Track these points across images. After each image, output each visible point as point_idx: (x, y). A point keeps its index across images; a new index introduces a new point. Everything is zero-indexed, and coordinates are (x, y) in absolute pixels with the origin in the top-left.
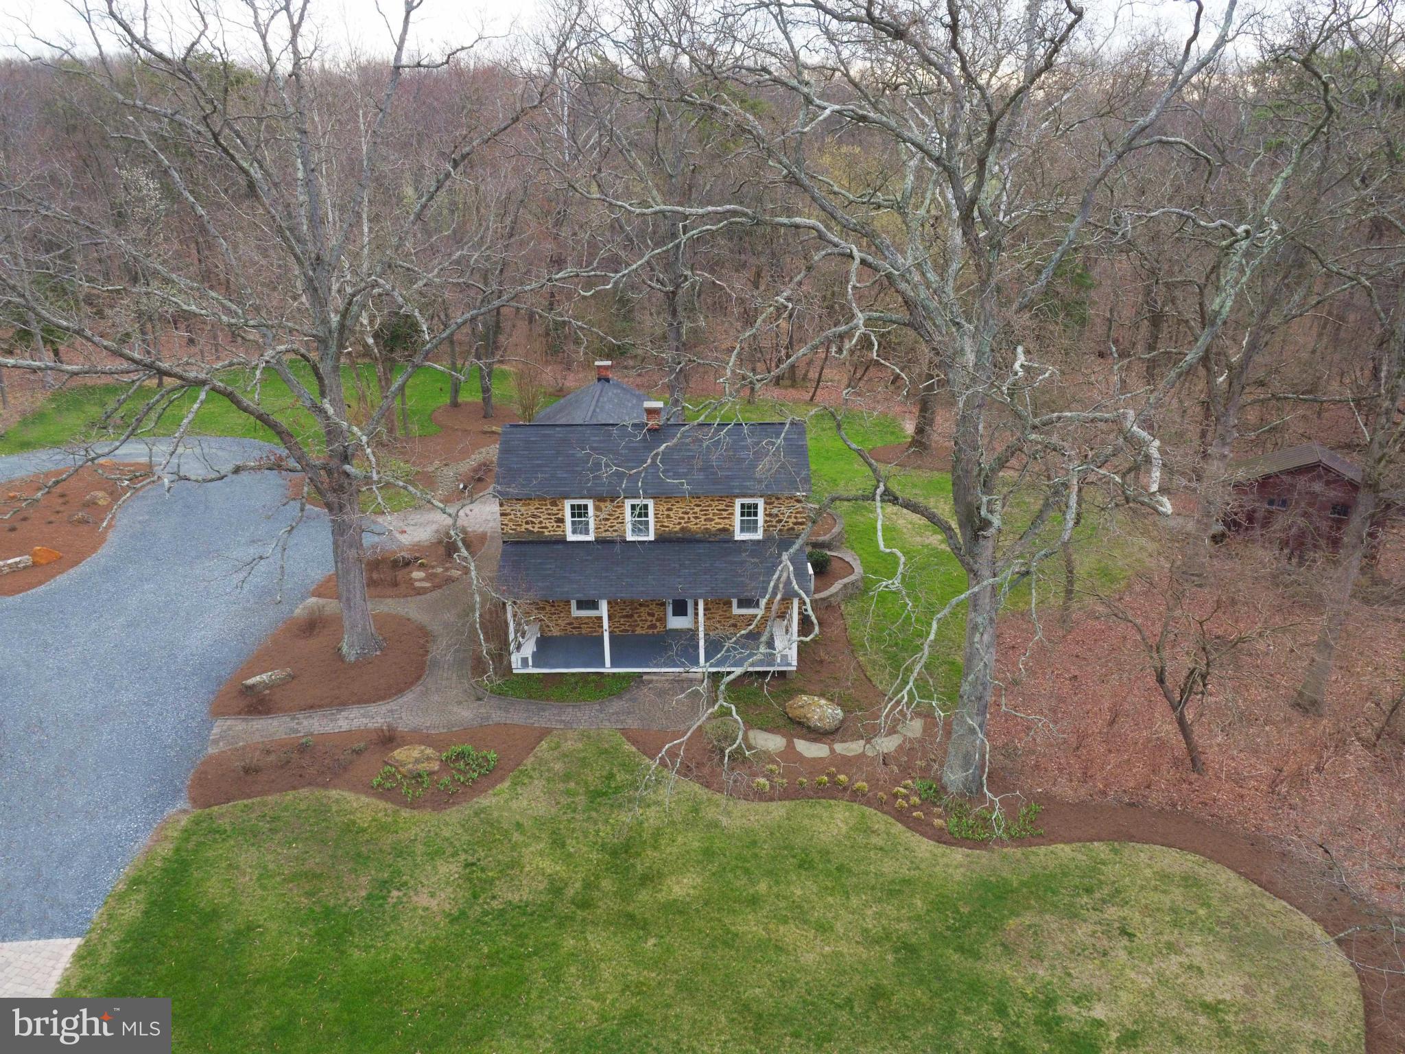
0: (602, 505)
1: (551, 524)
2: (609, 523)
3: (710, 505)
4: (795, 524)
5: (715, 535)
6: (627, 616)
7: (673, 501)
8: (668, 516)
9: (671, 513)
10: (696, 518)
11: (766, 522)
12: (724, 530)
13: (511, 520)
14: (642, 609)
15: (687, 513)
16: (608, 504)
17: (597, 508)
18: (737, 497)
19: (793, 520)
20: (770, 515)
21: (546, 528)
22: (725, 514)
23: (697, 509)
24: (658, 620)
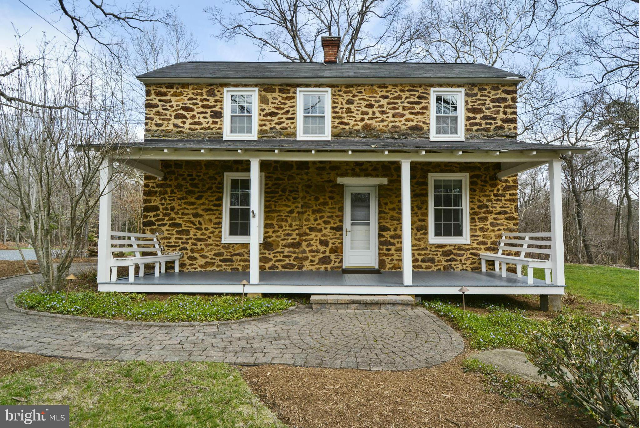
0: (269, 96)
1: (206, 121)
2: (275, 119)
3: (399, 97)
4: (503, 121)
5: (405, 135)
6: (293, 245)
7: (354, 92)
8: (349, 111)
9: (352, 107)
10: (382, 113)
11: (468, 119)
12: (417, 129)
13: (158, 113)
14: (314, 234)
15: (370, 106)
16: (276, 95)
17: (264, 100)
18: (432, 85)
19: (501, 116)
20: (474, 110)
21: (199, 123)
22: (417, 108)
23: (384, 102)
24: (333, 251)
